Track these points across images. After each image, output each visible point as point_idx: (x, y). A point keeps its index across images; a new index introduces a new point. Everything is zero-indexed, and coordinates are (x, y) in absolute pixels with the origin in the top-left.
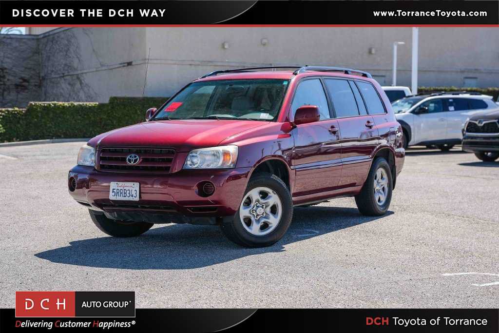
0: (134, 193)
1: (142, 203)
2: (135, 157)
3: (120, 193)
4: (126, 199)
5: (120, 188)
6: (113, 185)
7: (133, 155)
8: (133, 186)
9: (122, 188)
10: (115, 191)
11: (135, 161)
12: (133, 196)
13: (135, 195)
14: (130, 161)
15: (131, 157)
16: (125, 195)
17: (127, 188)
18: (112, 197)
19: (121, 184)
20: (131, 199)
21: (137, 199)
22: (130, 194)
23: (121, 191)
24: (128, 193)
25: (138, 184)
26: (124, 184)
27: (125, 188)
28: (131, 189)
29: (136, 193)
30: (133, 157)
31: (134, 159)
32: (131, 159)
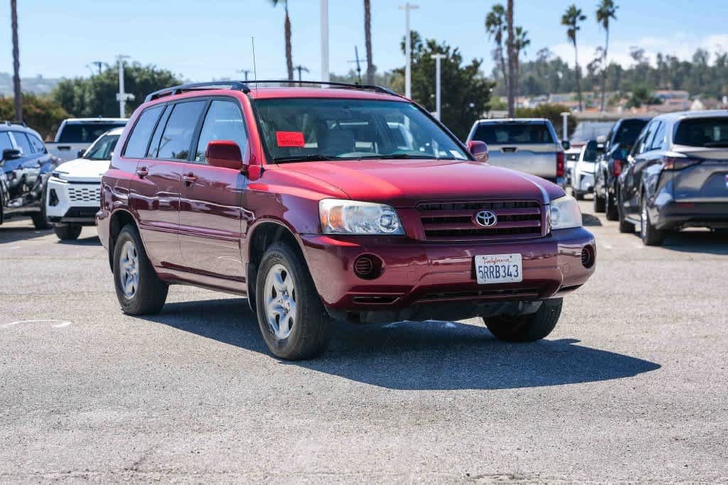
0: (512, 270)
1: (528, 284)
2: (490, 215)
3: (488, 273)
4: (501, 280)
5: (488, 265)
6: (480, 260)
7: (486, 212)
9: (492, 264)
10: (483, 269)
11: (492, 220)
12: (511, 275)
13: (514, 273)
14: (482, 221)
15: (482, 215)
16: (498, 275)
17: (499, 264)
18: (480, 280)
19: (489, 257)
20: (508, 280)
21: (520, 279)
22: (506, 271)
23: (492, 268)
24: (502, 270)
25: (519, 256)
26: (494, 257)
27: (496, 264)
28: (506, 264)
29: (517, 271)
30: (486, 216)
31: (489, 218)
32: (484, 218)
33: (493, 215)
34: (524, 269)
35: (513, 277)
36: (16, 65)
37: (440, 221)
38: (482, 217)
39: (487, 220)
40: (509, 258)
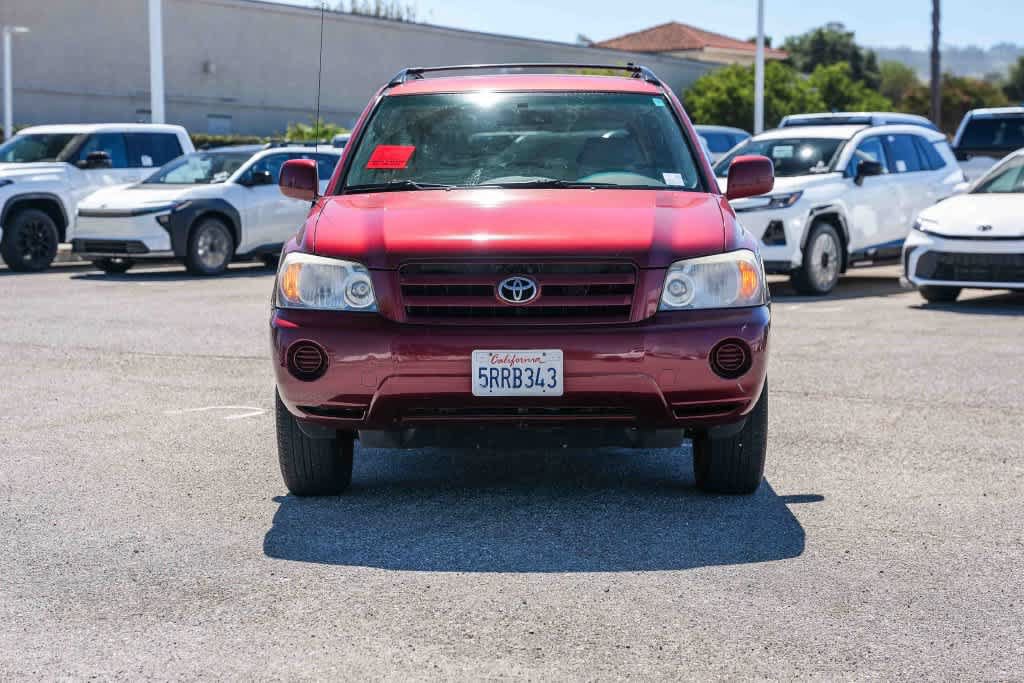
0: (546, 376)
1: (572, 400)
2: (525, 284)
3: (500, 378)
4: (523, 391)
5: (499, 366)
6: (480, 359)
7: (517, 279)
8: (543, 359)
9: (508, 365)
10: (487, 373)
11: (527, 293)
12: (542, 384)
13: (549, 381)
14: (508, 294)
15: (510, 283)
16: (518, 382)
17: (522, 366)
18: (479, 389)
19: (502, 354)
20: (537, 391)
21: (558, 391)
22: (534, 379)
23: (506, 372)
24: (525, 376)
25: (559, 353)
26: (511, 353)
27: (516, 365)
28: (535, 366)
29: (553, 378)
30: (518, 285)
31: (521, 289)
32: (514, 289)
33: (532, 284)
34: (566, 375)
35: (546, 387)
36: (936, 34)
37: (433, 292)
38: (511, 288)
39: (520, 293)
40: (540, 355)
